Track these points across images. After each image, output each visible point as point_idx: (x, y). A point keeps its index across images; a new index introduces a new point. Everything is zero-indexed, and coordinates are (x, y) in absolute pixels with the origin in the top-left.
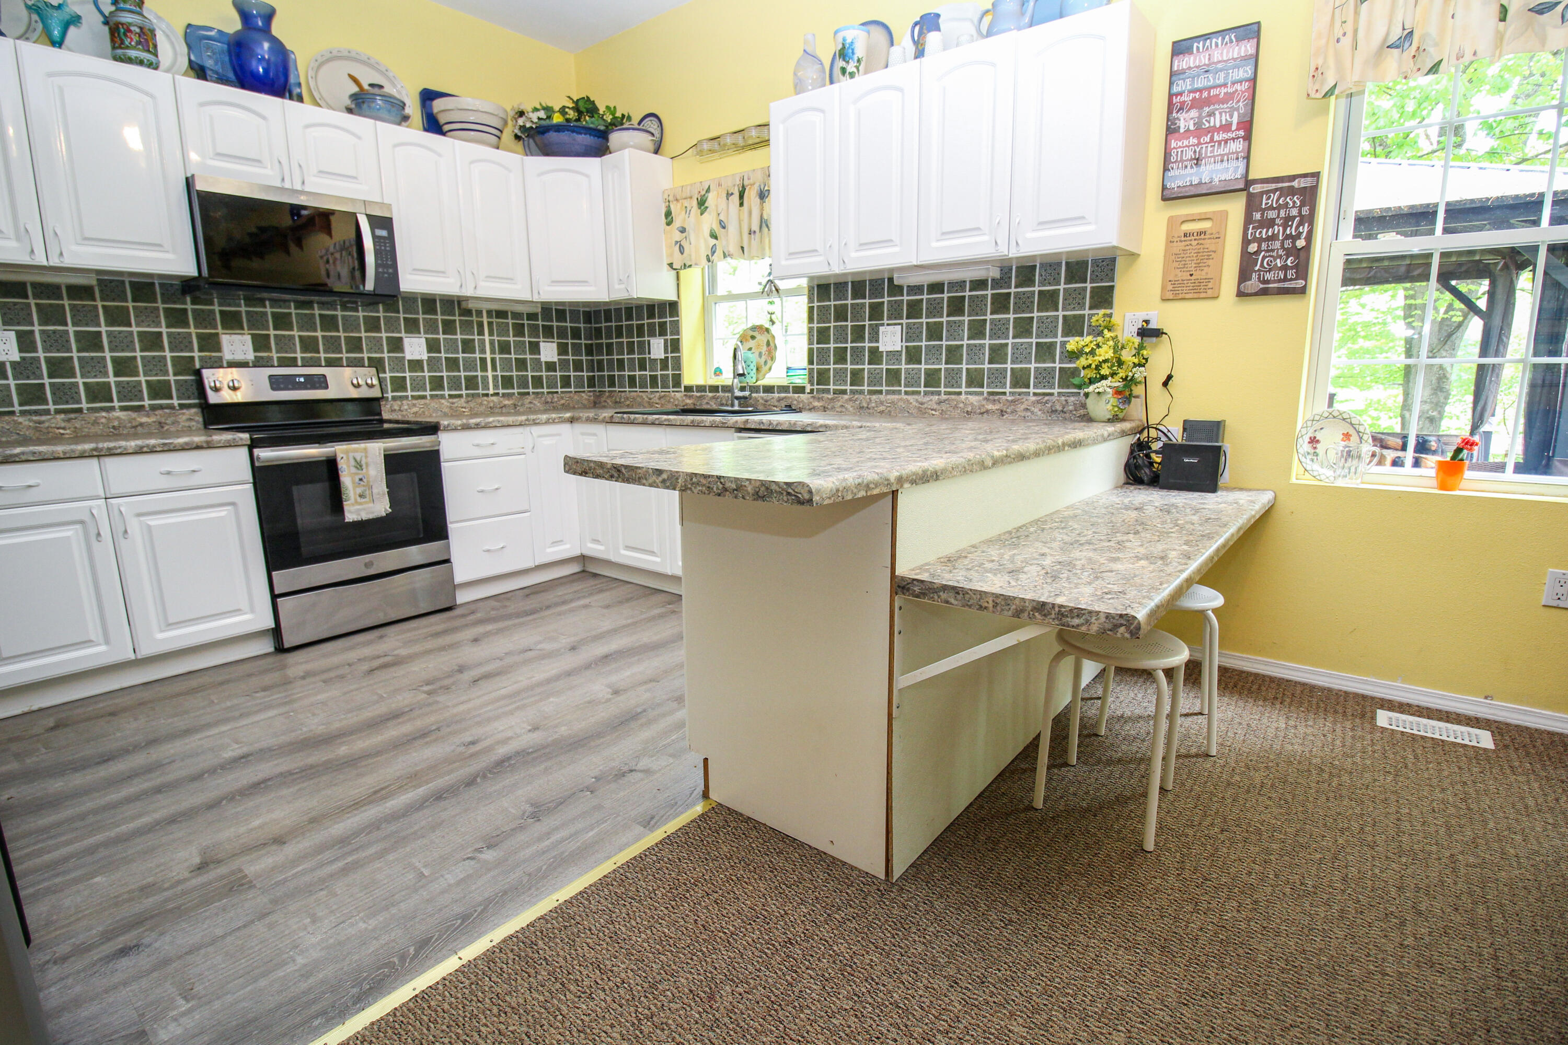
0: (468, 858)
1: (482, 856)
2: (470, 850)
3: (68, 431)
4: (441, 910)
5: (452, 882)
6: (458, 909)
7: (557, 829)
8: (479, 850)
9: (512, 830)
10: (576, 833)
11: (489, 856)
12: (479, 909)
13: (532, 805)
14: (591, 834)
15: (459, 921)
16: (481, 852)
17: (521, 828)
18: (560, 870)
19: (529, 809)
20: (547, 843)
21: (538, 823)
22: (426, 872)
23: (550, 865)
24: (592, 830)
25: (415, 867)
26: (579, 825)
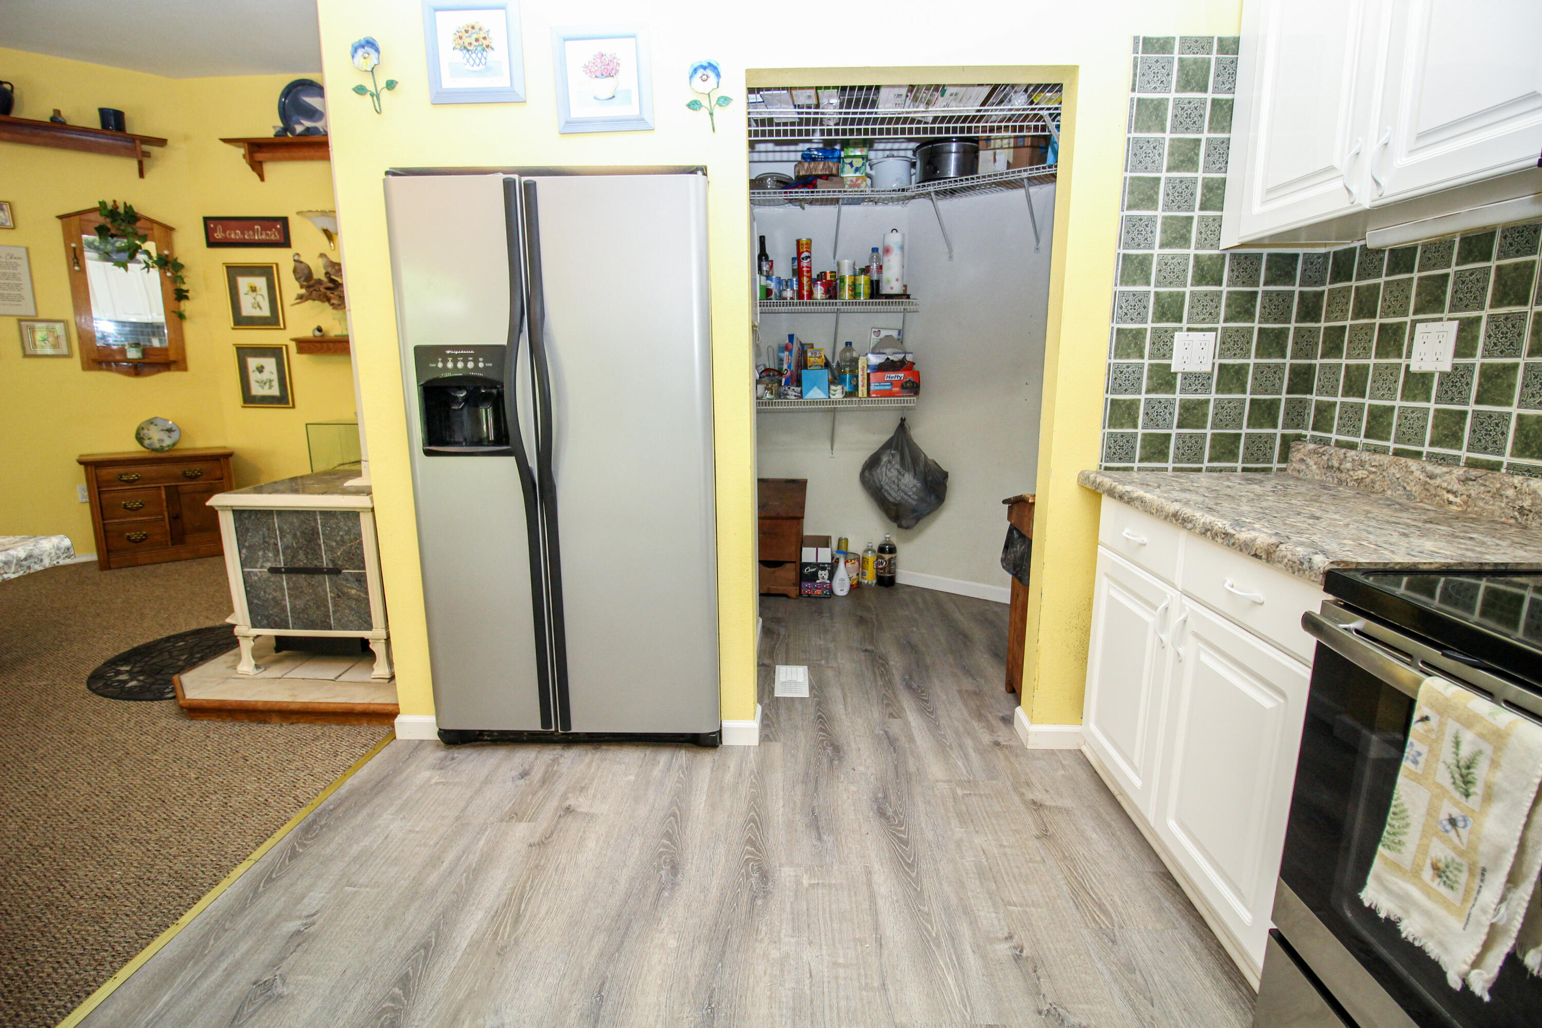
0: (314, 915)
1: (299, 922)
2: (321, 921)
3: (1458, 500)
4: (301, 875)
5: (311, 894)
6: (285, 881)
7: (220, 986)
8: (308, 926)
9: (284, 958)
10: (188, 991)
11: (293, 926)
12: (261, 889)
13: (281, 996)
14: (166, 998)
15: (274, 876)
16: (306, 924)
17: (275, 964)
18: (189, 949)
19: (280, 989)
20: (224, 965)
21: (254, 979)
22: (349, 889)
23: (205, 947)
24: (166, 1004)
25: (367, 886)
26: (190, 1001)
